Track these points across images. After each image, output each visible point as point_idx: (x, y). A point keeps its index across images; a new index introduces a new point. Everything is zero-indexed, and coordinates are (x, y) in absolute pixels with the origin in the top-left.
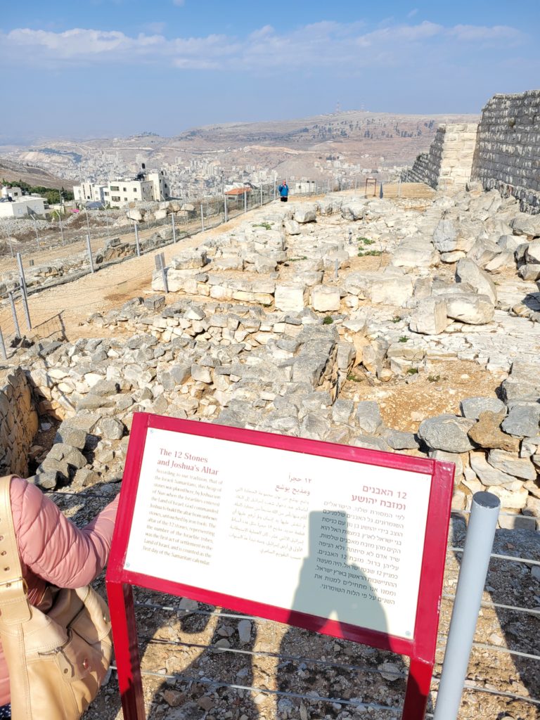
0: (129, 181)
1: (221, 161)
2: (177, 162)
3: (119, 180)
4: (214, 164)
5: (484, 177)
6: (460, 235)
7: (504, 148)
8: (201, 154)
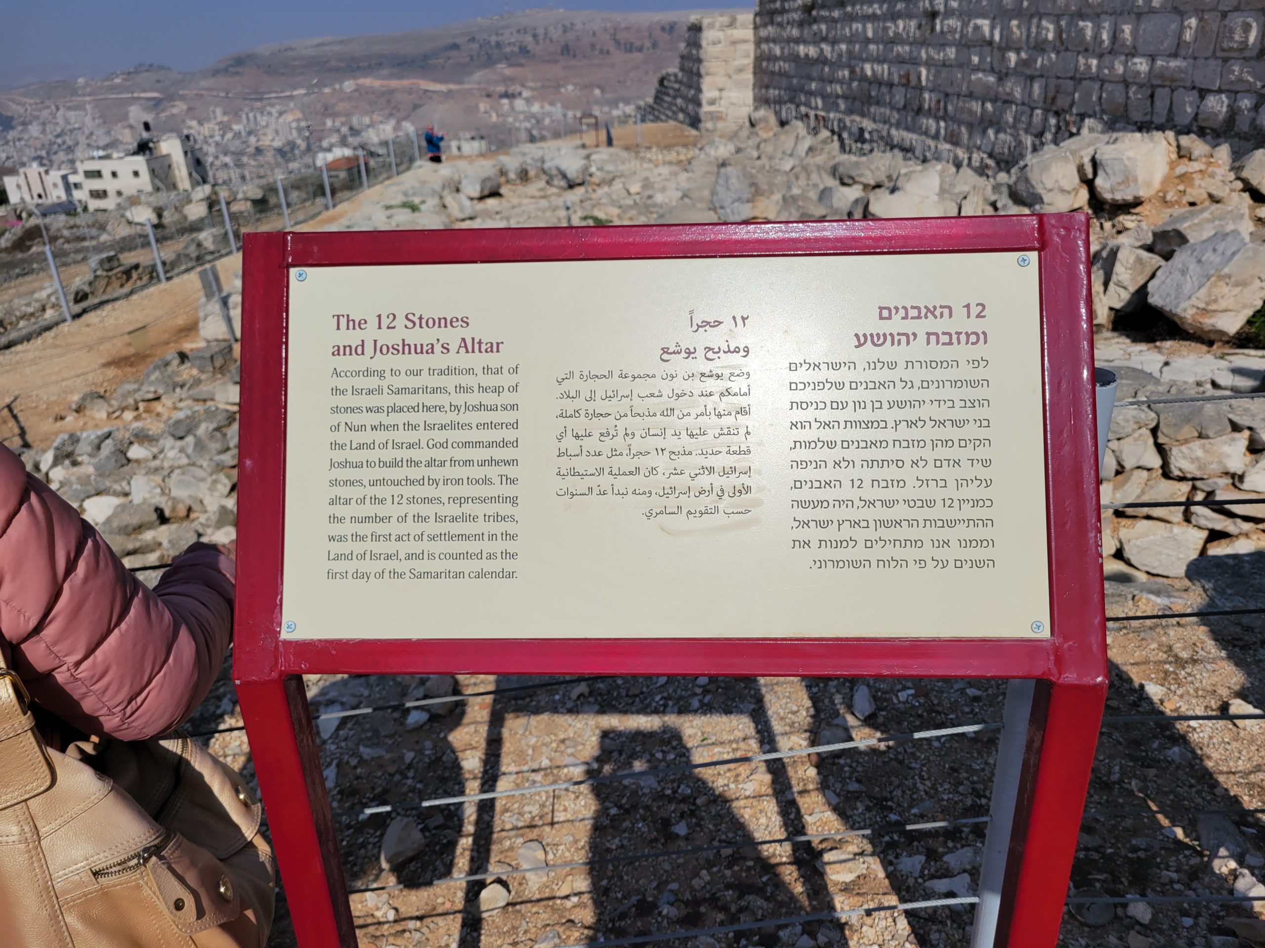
0: (121, 158)
1: (303, 112)
2: (215, 118)
3: (100, 158)
4: (289, 117)
5: (775, 103)
6: (756, 192)
7: (802, 50)
8: (261, 100)
